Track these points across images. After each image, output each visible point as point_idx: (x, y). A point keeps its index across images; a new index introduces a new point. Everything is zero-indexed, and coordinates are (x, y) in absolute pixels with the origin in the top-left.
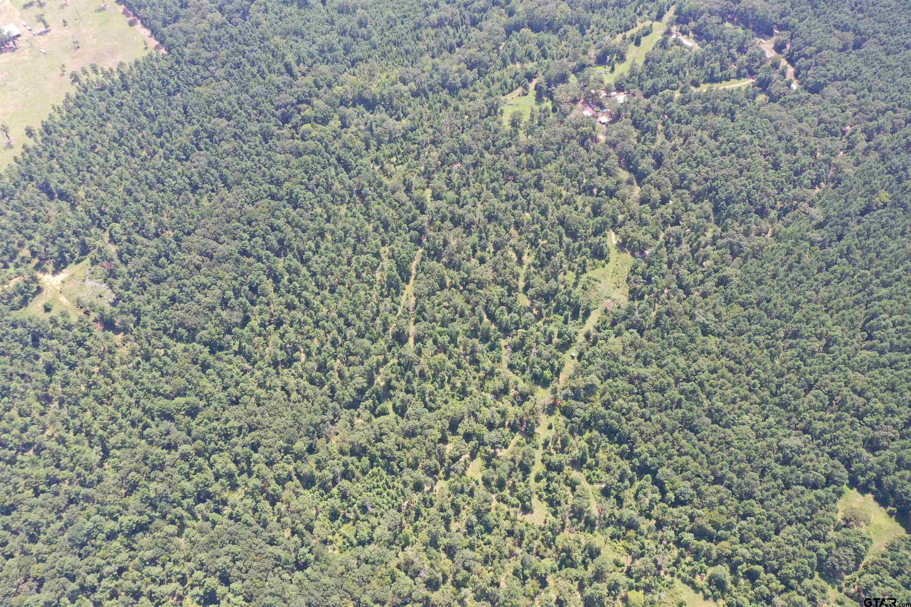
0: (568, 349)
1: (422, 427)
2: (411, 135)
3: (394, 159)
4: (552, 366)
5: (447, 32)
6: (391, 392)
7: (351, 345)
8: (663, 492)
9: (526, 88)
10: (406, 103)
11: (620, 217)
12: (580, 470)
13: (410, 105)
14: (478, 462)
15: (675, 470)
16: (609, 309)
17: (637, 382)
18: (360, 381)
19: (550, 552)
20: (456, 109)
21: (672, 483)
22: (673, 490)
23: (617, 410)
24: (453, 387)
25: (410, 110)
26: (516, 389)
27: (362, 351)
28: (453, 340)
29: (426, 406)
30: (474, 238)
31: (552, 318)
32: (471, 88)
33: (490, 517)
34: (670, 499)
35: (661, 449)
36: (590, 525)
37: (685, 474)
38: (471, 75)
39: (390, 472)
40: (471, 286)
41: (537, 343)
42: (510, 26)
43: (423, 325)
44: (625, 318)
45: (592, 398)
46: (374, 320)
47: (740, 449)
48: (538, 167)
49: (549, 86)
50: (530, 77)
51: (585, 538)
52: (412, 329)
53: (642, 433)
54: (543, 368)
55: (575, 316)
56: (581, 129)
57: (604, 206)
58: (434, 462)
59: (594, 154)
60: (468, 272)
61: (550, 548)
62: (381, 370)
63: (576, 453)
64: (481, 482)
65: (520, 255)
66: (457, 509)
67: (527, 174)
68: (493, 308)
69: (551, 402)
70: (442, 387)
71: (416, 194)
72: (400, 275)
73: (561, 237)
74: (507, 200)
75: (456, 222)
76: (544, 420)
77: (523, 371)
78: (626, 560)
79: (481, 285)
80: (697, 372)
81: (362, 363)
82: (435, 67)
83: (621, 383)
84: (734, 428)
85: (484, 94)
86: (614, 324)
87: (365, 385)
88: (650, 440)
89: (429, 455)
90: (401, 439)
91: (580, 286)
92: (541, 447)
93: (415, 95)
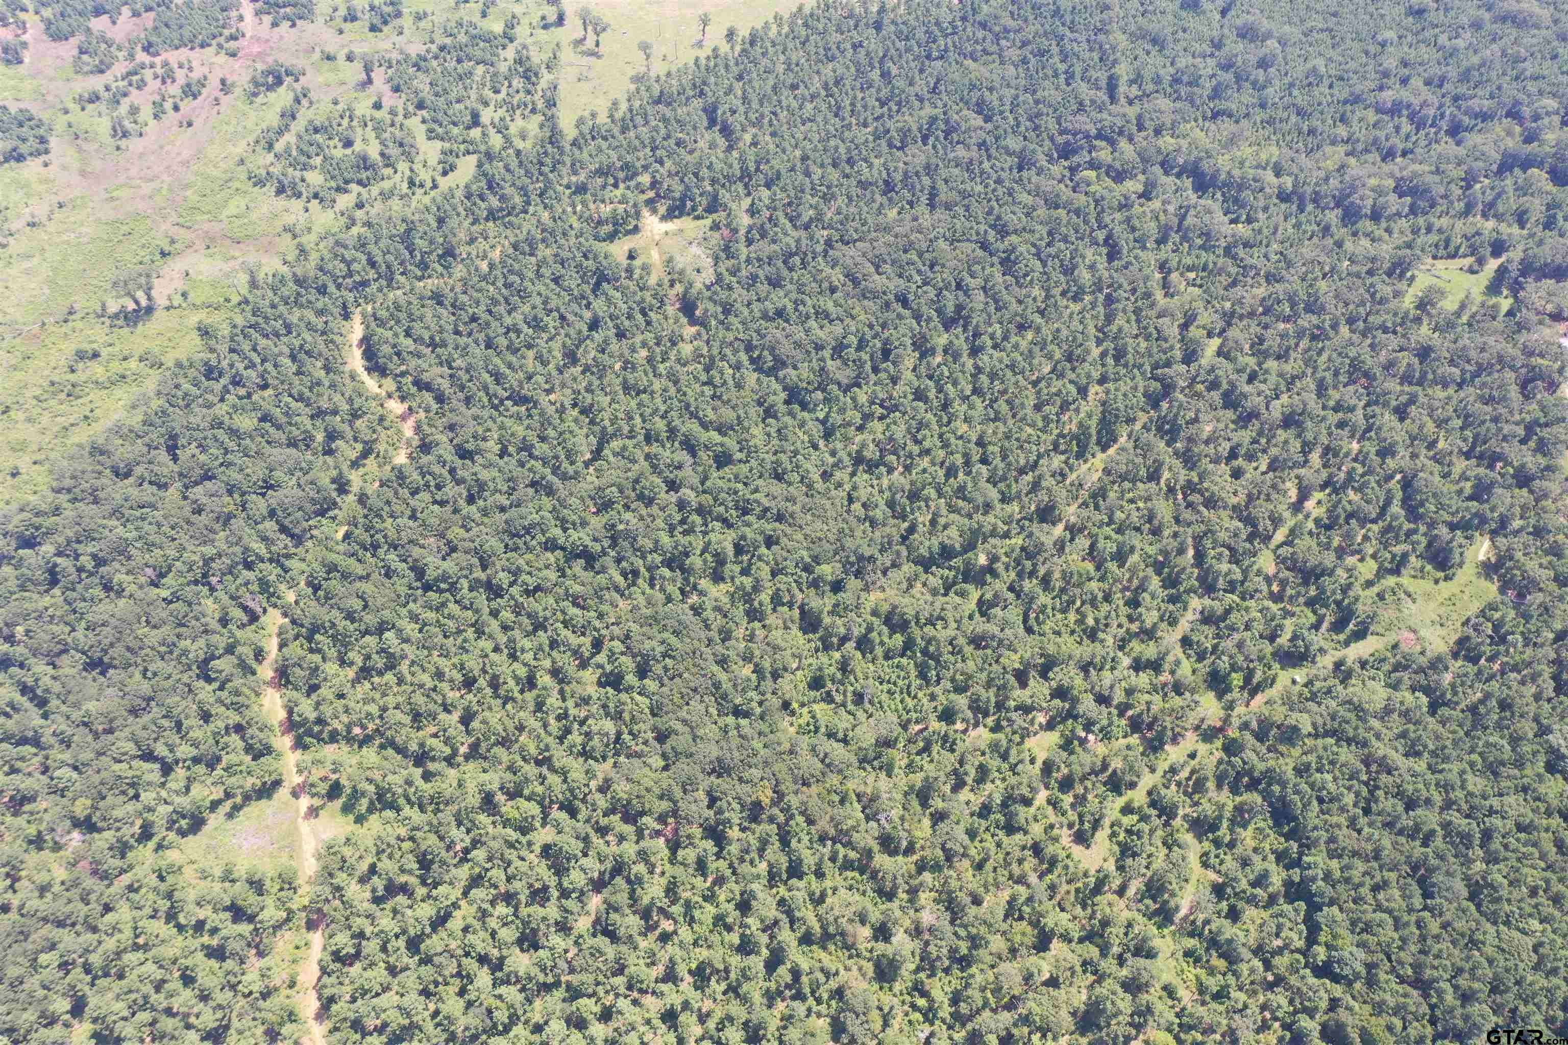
0: (1294, 666)
1: (1001, 642)
2: (1241, 252)
3: (1192, 275)
4: (1250, 674)
5: (1397, 129)
6: (988, 578)
7: (970, 485)
8: (1311, 940)
9: (1481, 262)
10: (1261, 204)
11: (1517, 524)
12: (1199, 837)
13: (1266, 209)
14: (1054, 738)
15: (1353, 923)
16: (1403, 647)
17: (1374, 768)
18: (953, 537)
19: (1078, 910)
20: (1339, 244)
21: (1335, 937)
22: (1328, 947)
23: (1312, 786)
24: (1081, 621)
25: (1261, 216)
26: (1172, 672)
27: (980, 500)
28: (1120, 557)
29: (1025, 621)
30: (1245, 436)
31: (1297, 610)
32: (1384, 224)
33: (1023, 813)
34: (1315, 956)
35: (1347, 881)
36: (1164, 916)
37: (1365, 936)
38: (1394, 203)
39: (923, 675)
40: (1196, 498)
41: (1248, 628)
42: (1514, 157)
43: (1089, 512)
44: (1421, 670)
45: (1282, 748)
46: (1022, 471)
47: (1490, 962)
48: (1420, 383)
49: (1524, 273)
50: (1498, 248)
51: (1145, 927)
52: (1071, 512)
53: (1332, 840)
54: (1234, 668)
55: (1338, 626)
56: (1537, 361)
57: (1498, 491)
58: (990, 696)
59: (1535, 406)
60: (1201, 477)
61: (1084, 907)
62: (992, 541)
63: (1207, 808)
64: (1039, 763)
65: (1303, 495)
66: (983, 773)
67: (1393, 385)
68: (1208, 543)
69: (1219, 724)
70: (1064, 611)
71: (1194, 332)
72: (1099, 432)
73: (1388, 503)
74: (1336, 409)
75: (1231, 400)
76: (1190, 741)
77: (1201, 657)
78: (1186, 996)
79: (1211, 503)
80: (1491, 812)
81: (970, 516)
82: (1342, 168)
83: (1347, 755)
84: (1502, 928)
85: (1400, 242)
86: (1397, 668)
87: (957, 546)
88: (1340, 857)
89: (989, 684)
90: (961, 641)
91: (1376, 589)
92: (1159, 772)
93: (1284, 197)
